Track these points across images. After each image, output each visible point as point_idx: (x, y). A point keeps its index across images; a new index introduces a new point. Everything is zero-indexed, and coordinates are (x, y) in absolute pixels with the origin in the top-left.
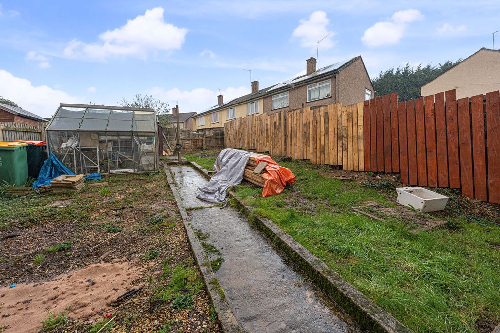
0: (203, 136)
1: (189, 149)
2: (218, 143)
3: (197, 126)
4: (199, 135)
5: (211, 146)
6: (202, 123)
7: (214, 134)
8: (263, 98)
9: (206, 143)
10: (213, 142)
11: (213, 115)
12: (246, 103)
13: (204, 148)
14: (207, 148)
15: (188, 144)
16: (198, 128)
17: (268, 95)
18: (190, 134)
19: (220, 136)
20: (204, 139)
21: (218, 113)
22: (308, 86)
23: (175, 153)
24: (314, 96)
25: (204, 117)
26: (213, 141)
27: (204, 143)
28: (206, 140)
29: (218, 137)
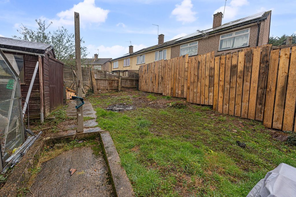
0: (119, 77)
1: (104, 90)
2: (132, 85)
3: (112, 69)
4: (115, 76)
5: (127, 88)
6: (116, 66)
7: (130, 76)
8: (171, 47)
9: (121, 84)
10: (128, 84)
11: (125, 60)
12: (155, 51)
13: (119, 90)
14: (122, 89)
15: (104, 84)
16: (113, 70)
17: (176, 44)
18: (105, 75)
19: (134, 79)
20: (120, 80)
21: (129, 59)
22: (221, 36)
23: (88, 95)
24: (226, 46)
25: (118, 62)
26: (128, 82)
27: (119, 84)
28: (121, 82)
29: (133, 79)
